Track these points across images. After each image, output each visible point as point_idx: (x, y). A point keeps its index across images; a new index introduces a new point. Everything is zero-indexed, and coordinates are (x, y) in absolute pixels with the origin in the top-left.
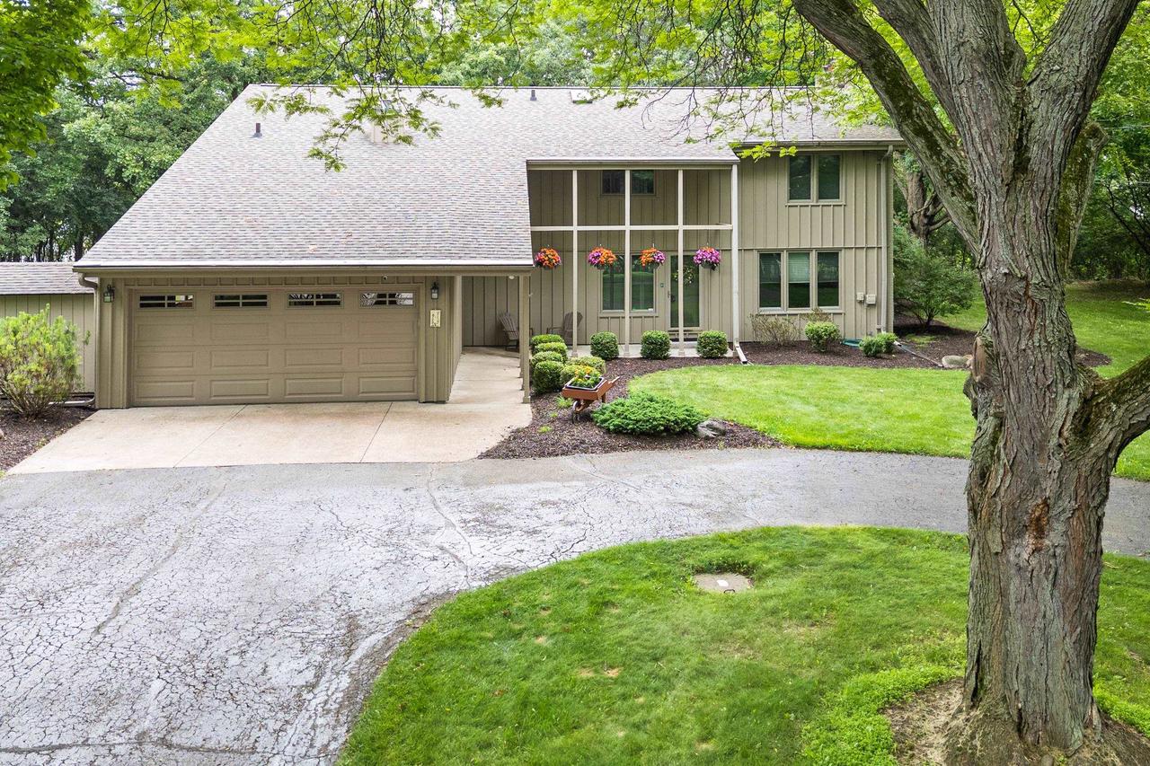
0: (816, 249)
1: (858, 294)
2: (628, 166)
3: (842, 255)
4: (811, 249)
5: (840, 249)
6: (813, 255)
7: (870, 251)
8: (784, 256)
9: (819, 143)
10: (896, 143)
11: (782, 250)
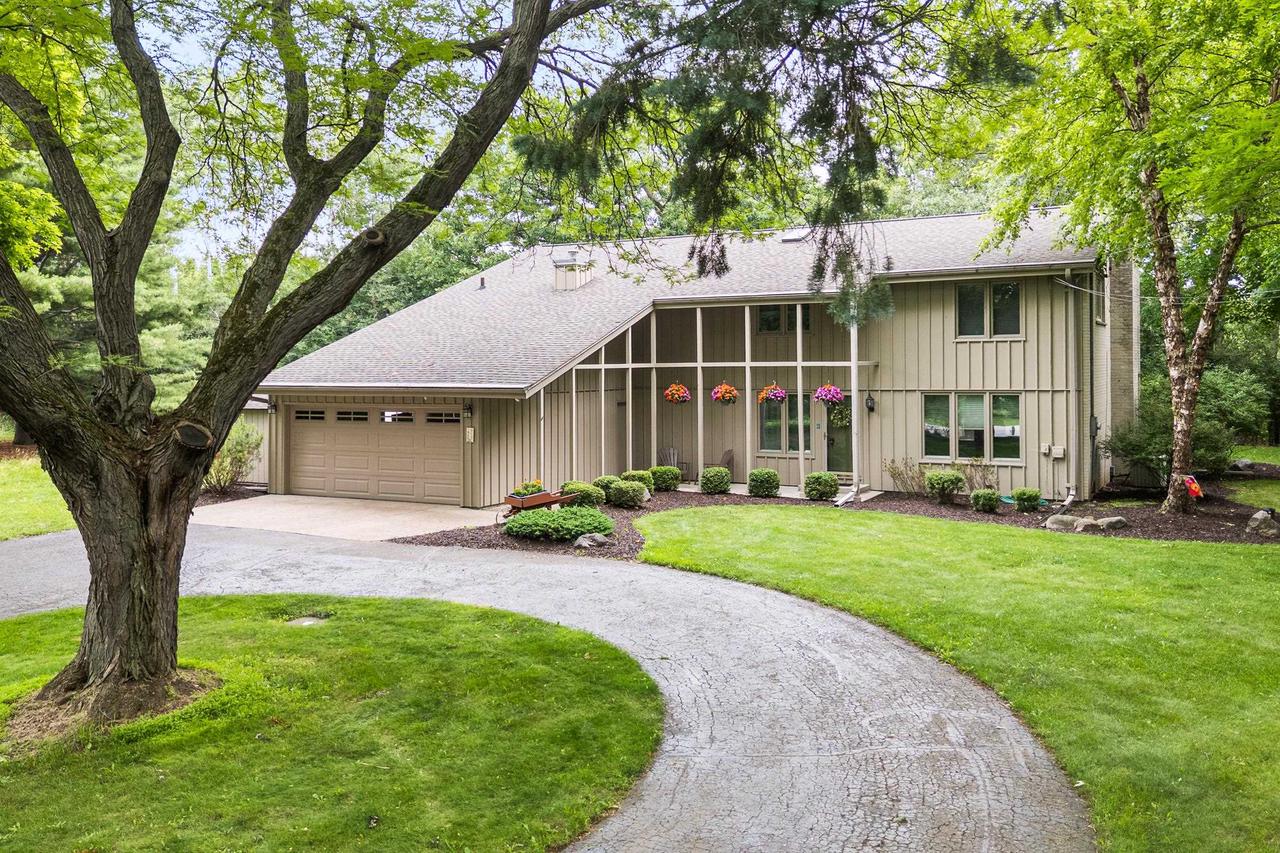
0: (991, 392)
1: (1042, 444)
2: (747, 301)
3: (1022, 398)
4: (984, 392)
5: (1020, 392)
6: (987, 397)
7: (1057, 395)
8: (952, 398)
9: (977, 269)
10: (1074, 266)
11: (950, 392)
